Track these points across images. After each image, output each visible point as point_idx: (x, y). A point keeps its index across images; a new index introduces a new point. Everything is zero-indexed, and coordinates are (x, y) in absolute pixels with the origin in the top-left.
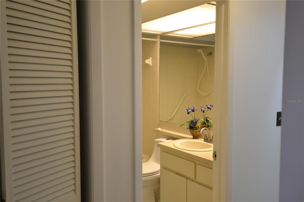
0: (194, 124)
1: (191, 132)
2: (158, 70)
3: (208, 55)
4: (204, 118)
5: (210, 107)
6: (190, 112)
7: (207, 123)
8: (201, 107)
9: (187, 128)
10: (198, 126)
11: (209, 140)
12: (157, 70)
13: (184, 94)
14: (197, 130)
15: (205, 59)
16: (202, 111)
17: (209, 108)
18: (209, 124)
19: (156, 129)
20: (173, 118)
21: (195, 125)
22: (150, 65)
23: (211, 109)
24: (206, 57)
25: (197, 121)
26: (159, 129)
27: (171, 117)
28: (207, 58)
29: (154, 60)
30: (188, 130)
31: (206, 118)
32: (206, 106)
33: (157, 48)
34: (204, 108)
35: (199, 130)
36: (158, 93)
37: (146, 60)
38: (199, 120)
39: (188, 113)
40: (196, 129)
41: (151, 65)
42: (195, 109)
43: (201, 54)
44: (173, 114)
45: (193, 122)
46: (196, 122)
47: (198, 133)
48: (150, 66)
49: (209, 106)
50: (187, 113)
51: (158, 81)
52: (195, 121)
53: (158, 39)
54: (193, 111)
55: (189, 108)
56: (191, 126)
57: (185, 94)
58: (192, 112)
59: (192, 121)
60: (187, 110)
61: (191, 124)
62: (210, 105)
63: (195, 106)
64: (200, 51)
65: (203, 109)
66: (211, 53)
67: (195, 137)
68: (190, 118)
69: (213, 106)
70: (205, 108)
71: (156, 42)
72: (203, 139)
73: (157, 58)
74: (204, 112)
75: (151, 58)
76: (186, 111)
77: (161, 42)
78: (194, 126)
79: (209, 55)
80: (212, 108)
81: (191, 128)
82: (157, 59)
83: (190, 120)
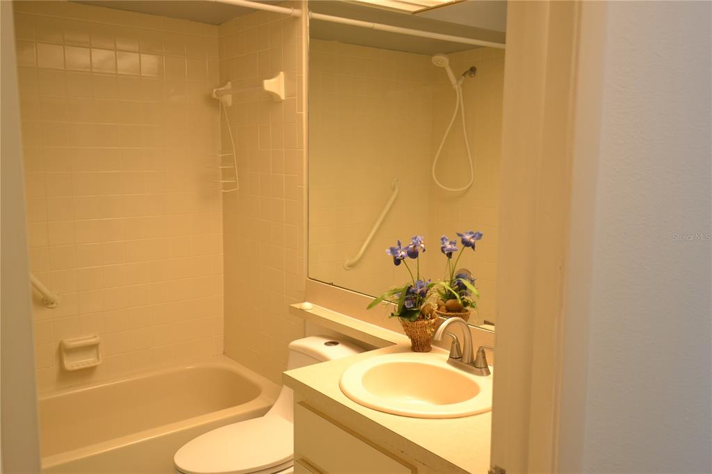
0: (415, 298)
1: (405, 326)
2: (304, 114)
3: (464, 75)
4: (452, 276)
5: (472, 241)
6: (403, 258)
7: (461, 295)
8: (442, 239)
9: (392, 315)
10: (429, 304)
11: (466, 359)
12: (302, 114)
13: (393, 190)
14: (426, 322)
15: (456, 87)
16: (443, 251)
17: (466, 244)
18: (467, 298)
19: (297, 306)
20: (360, 260)
21: (421, 302)
22: (278, 97)
23: (473, 247)
24: (458, 79)
25: (425, 289)
26: (307, 306)
27: (357, 258)
28: (461, 82)
29: (291, 80)
30: (397, 321)
31: (457, 277)
32: (459, 235)
33: (302, 38)
34: (451, 243)
35: (433, 321)
36: (305, 187)
37: (266, 82)
38: (432, 285)
39: (397, 262)
40: (423, 317)
41: (283, 97)
42: (418, 248)
43: (444, 68)
44: (362, 245)
45: (413, 293)
46: (423, 294)
47: (429, 331)
48: (281, 101)
49: (468, 237)
50: (392, 261)
51: (305, 150)
52: (419, 290)
53: (304, 10)
54: (413, 254)
55: (399, 244)
56: (404, 307)
57: (396, 192)
58: (408, 259)
59: (409, 291)
60: (393, 251)
61: (407, 299)
62: (471, 233)
63: (419, 238)
64: (441, 60)
65: (449, 247)
66: (473, 70)
67: (420, 345)
68: (404, 277)
69: (481, 235)
70: (455, 243)
71: (296, 19)
72: (447, 357)
73: (302, 73)
74: (450, 255)
75: (282, 73)
76: (389, 254)
77: (312, 21)
78: (415, 306)
79: (467, 75)
80: (478, 244)
81: (405, 313)
82: (302, 76)
83: (402, 285)
